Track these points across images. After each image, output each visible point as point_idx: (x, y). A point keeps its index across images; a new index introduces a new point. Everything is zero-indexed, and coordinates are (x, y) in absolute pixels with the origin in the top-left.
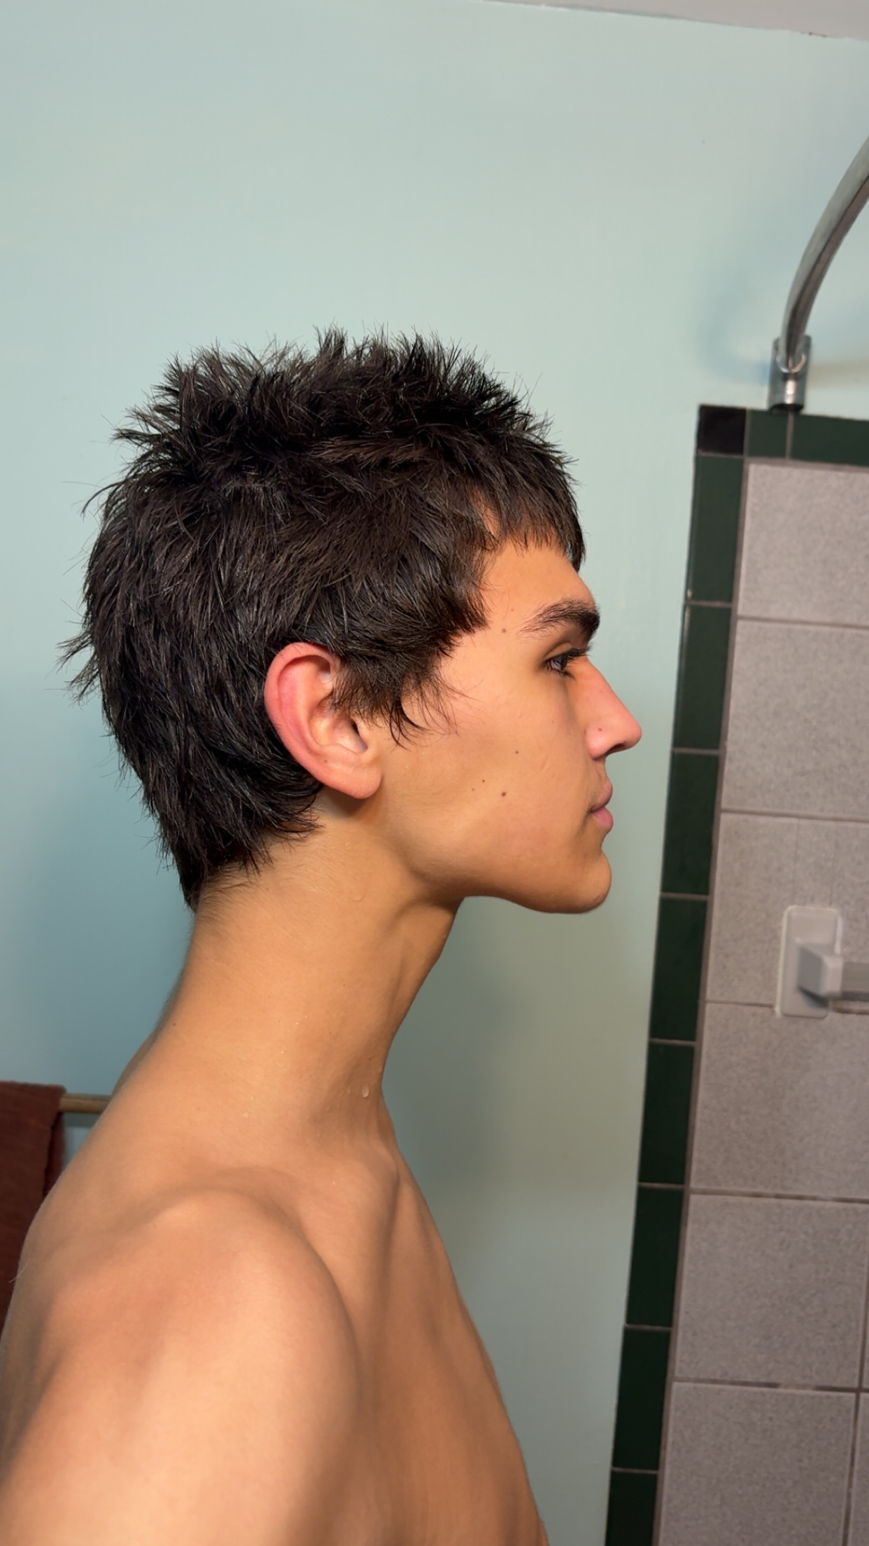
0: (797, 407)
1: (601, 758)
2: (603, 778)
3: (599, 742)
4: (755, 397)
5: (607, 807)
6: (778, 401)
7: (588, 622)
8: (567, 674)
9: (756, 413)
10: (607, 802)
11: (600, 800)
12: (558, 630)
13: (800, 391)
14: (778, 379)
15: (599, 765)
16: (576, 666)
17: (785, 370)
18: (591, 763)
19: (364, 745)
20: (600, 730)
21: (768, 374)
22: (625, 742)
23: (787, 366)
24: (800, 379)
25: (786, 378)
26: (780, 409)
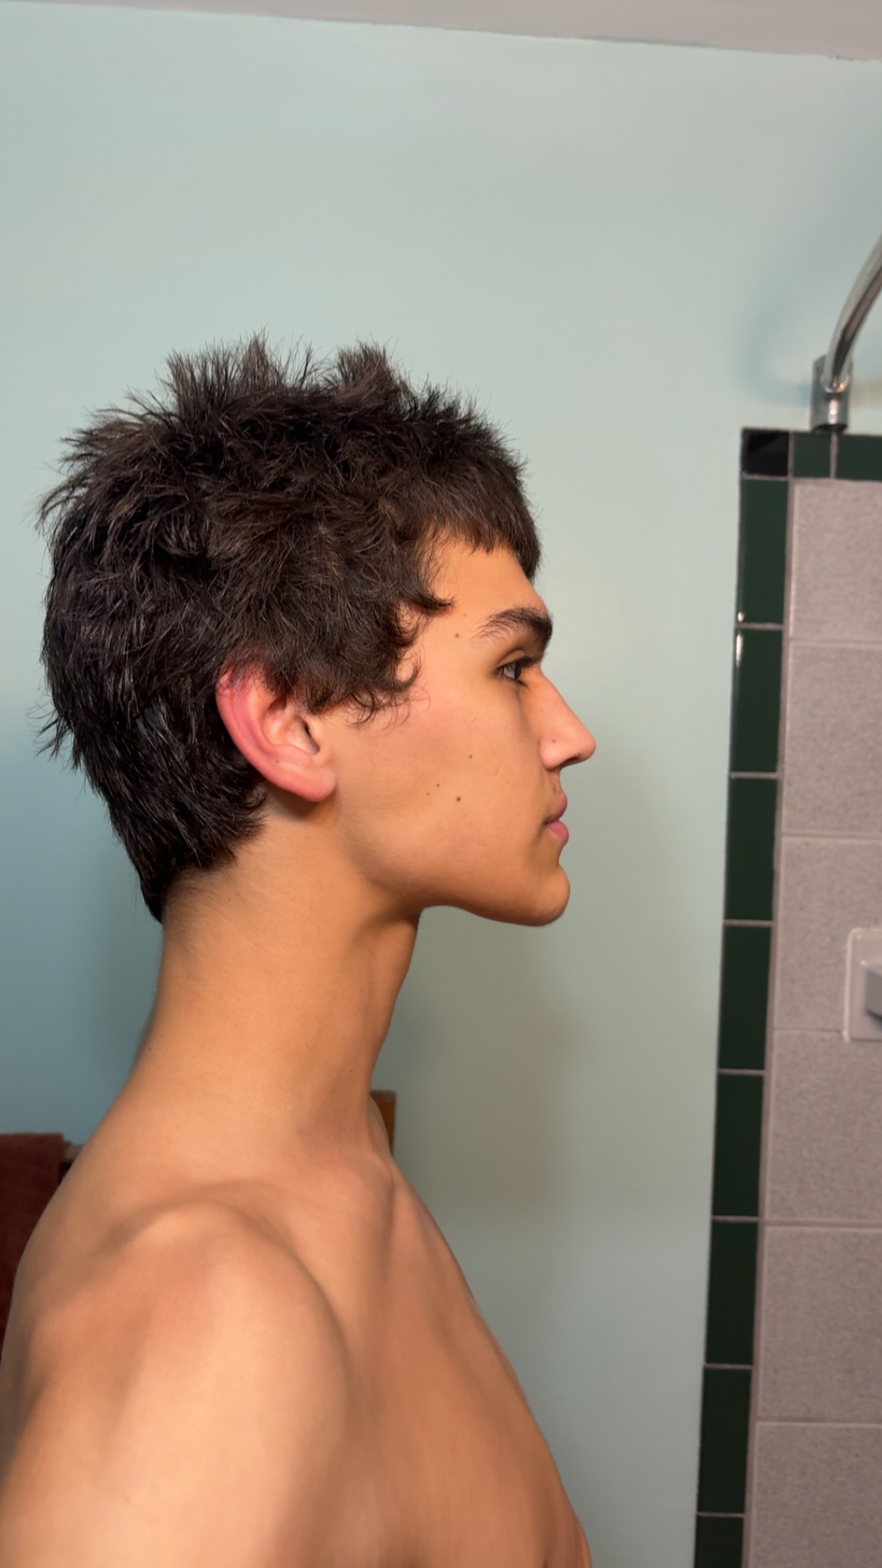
0: (841, 427)
1: (556, 769)
2: (557, 790)
3: (553, 754)
4: (797, 419)
5: (561, 819)
6: (820, 422)
7: (541, 628)
8: (521, 683)
9: (800, 435)
10: (561, 814)
11: (554, 811)
12: (512, 635)
13: (843, 412)
14: (820, 398)
15: (554, 776)
16: (529, 675)
17: (828, 390)
18: (545, 773)
19: (316, 747)
20: (554, 741)
21: (809, 392)
22: (579, 754)
23: (831, 386)
24: (842, 398)
25: (829, 398)
26: (824, 430)
